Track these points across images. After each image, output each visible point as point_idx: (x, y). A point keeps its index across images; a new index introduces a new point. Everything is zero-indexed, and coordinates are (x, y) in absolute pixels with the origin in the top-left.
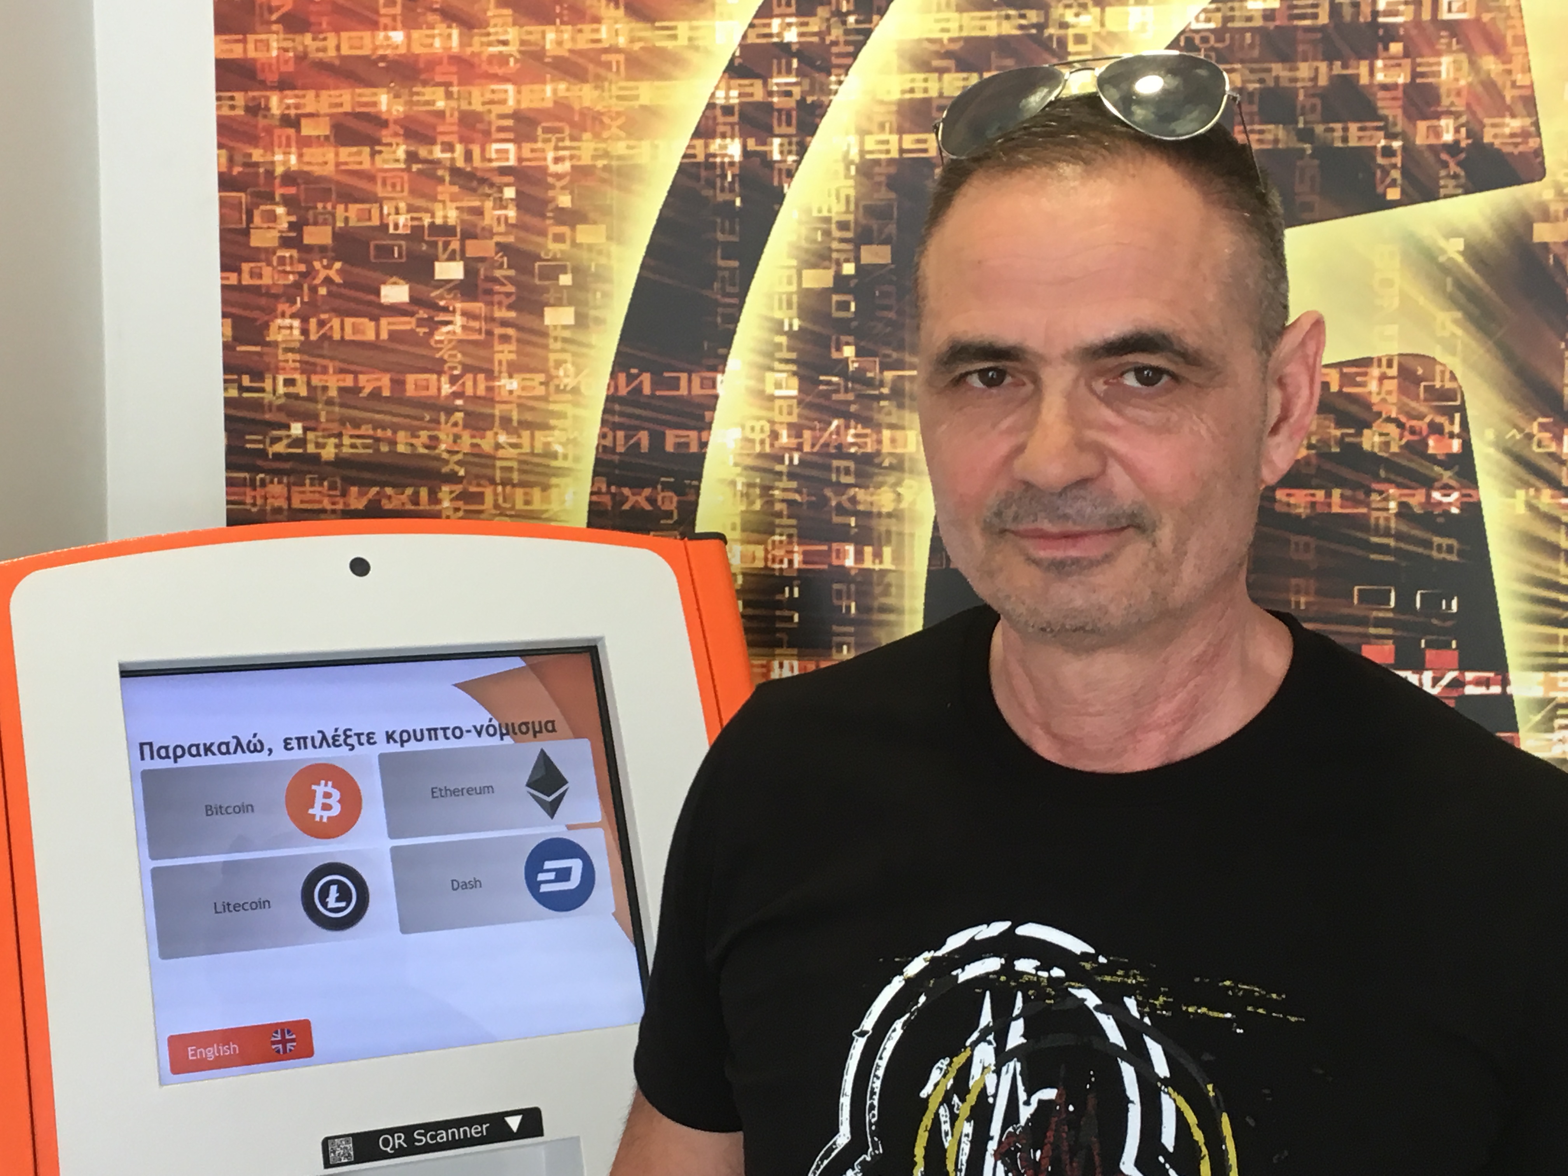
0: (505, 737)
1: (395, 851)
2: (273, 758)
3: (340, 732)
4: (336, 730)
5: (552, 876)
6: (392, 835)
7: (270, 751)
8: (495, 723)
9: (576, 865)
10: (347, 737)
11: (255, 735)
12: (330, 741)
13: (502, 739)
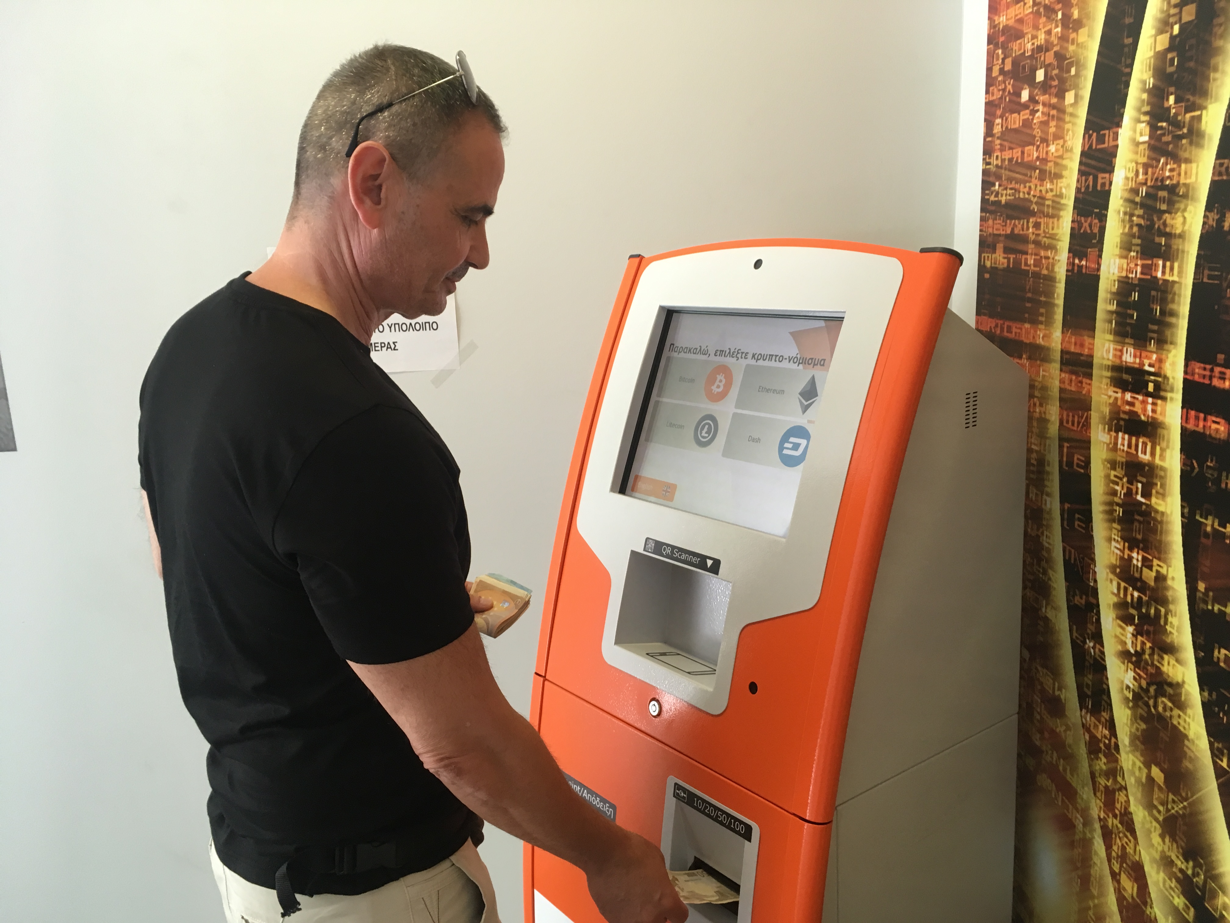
0: (801, 365)
1: (735, 415)
2: (710, 358)
3: (736, 351)
4: (735, 349)
5: (790, 446)
6: (737, 407)
7: (709, 355)
8: (799, 356)
9: (803, 442)
10: (738, 353)
11: (707, 347)
12: (731, 354)
13: (798, 366)
